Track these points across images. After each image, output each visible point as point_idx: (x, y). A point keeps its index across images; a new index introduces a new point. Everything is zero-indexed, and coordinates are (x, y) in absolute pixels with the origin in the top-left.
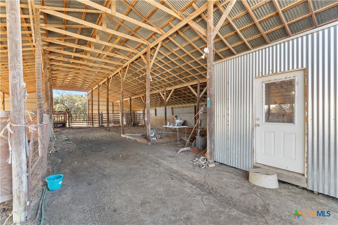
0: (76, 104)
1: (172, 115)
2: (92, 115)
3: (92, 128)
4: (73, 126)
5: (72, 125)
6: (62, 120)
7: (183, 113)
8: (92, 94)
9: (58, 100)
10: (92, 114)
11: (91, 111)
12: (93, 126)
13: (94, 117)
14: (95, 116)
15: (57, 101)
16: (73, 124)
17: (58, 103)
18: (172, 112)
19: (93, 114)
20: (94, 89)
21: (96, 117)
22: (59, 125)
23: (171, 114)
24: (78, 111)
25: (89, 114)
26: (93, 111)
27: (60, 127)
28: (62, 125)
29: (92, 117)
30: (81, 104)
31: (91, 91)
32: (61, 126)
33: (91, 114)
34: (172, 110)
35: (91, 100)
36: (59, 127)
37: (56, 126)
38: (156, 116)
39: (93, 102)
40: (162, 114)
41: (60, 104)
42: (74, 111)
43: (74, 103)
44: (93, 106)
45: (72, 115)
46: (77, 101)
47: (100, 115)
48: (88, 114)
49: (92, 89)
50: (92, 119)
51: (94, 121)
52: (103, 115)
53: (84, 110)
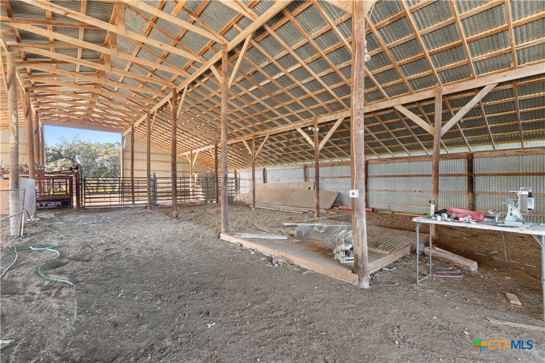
0: (97, 160)
1: (305, 181)
2: (132, 181)
3: (133, 208)
4: (87, 204)
5: (85, 202)
6: (60, 191)
7: (333, 178)
8: (133, 136)
9: (60, 151)
10: (132, 177)
11: (130, 172)
12: (133, 204)
13: (135, 185)
14: (138, 183)
15: (59, 154)
16: (87, 200)
17: (62, 157)
18: (305, 176)
19: (135, 179)
20: (136, 124)
21: (140, 185)
22: (53, 204)
23: (303, 180)
24: (103, 172)
25: (125, 179)
26: (135, 172)
27: (55, 208)
28: (59, 203)
29: (133, 185)
30: (108, 161)
31: (130, 130)
32: (58, 205)
33: (130, 179)
34: (305, 171)
35: (130, 149)
36: (52, 208)
37: (46, 205)
38: (264, 183)
39: (135, 154)
40: (279, 180)
41: (64, 159)
42: (95, 173)
43: (94, 159)
44: (135, 161)
45: (85, 180)
46: (101, 154)
47: (152, 181)
48: (123, 177)
49: (133, 125)
50: (133, 189)
51: (136, 194)
52: (158, 181)
53: (113, 172)
